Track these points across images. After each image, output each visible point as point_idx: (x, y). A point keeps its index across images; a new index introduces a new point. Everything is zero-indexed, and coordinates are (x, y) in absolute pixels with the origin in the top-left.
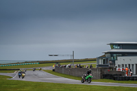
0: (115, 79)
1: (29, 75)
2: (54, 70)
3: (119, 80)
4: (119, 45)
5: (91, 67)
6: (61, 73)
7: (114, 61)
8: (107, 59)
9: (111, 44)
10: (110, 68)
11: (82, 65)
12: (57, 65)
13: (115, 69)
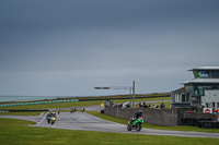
0: (200, 126)
1: (63, 120)
2: (102, 112)
3: (208, 127)
4: (207, 71)
5: (162, 106)
6: (115, 117)
7: (199, 98)
8: (188, 94)
9: (194, 70)
10: (193, 108)
11: (147, 103)
12: (108, 104)
13: (202, 110)
